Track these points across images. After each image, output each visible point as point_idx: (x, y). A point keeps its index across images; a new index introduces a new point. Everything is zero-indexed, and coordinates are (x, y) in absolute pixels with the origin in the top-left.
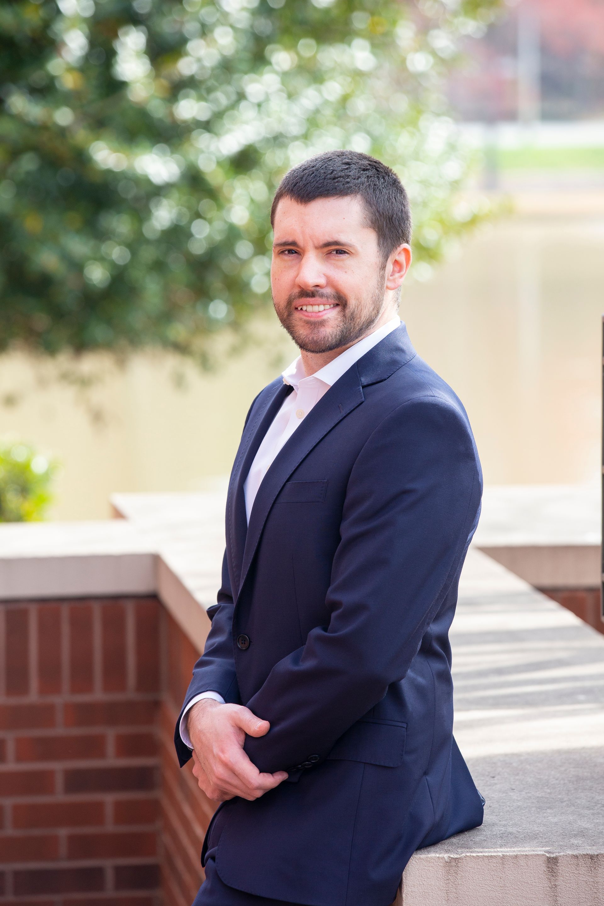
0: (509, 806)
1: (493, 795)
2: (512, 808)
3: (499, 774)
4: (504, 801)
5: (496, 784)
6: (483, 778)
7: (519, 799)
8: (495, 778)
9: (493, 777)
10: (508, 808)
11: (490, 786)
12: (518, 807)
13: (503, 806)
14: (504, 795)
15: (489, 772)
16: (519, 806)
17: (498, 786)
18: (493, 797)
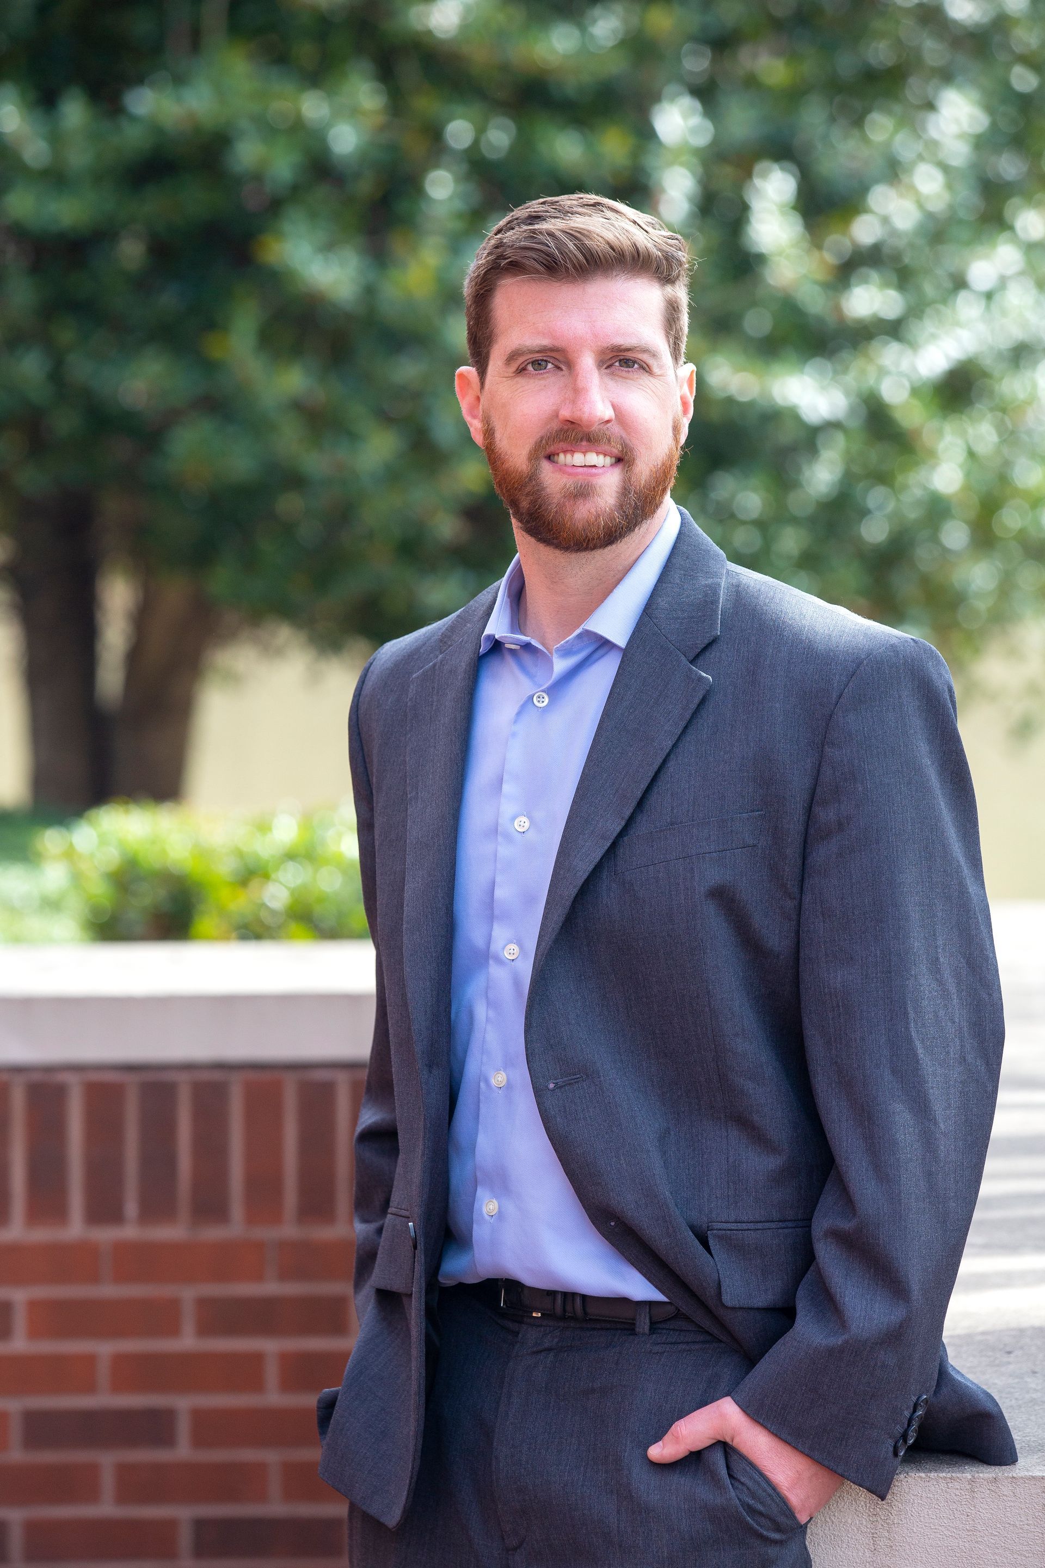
0: (1016, 1399)
1: (996, 1381)
2: (1020, 1402)
3: (1022, 1348)
4: (1012, 1390)
5: (1009, 1363)
6: (991, 1354)
7: (1039, 1387)
8: (1012, 1355)
9: (1009, 1353)
10: (1014, 1401)
11: (998, 1366)
12: (1031, 1401)
13: (1007, 1398)
14: (1016, 1380)
15: (1005, 1345)
16: (1034, 1399)
17: (1011, 1367)
18: (995, 1384)
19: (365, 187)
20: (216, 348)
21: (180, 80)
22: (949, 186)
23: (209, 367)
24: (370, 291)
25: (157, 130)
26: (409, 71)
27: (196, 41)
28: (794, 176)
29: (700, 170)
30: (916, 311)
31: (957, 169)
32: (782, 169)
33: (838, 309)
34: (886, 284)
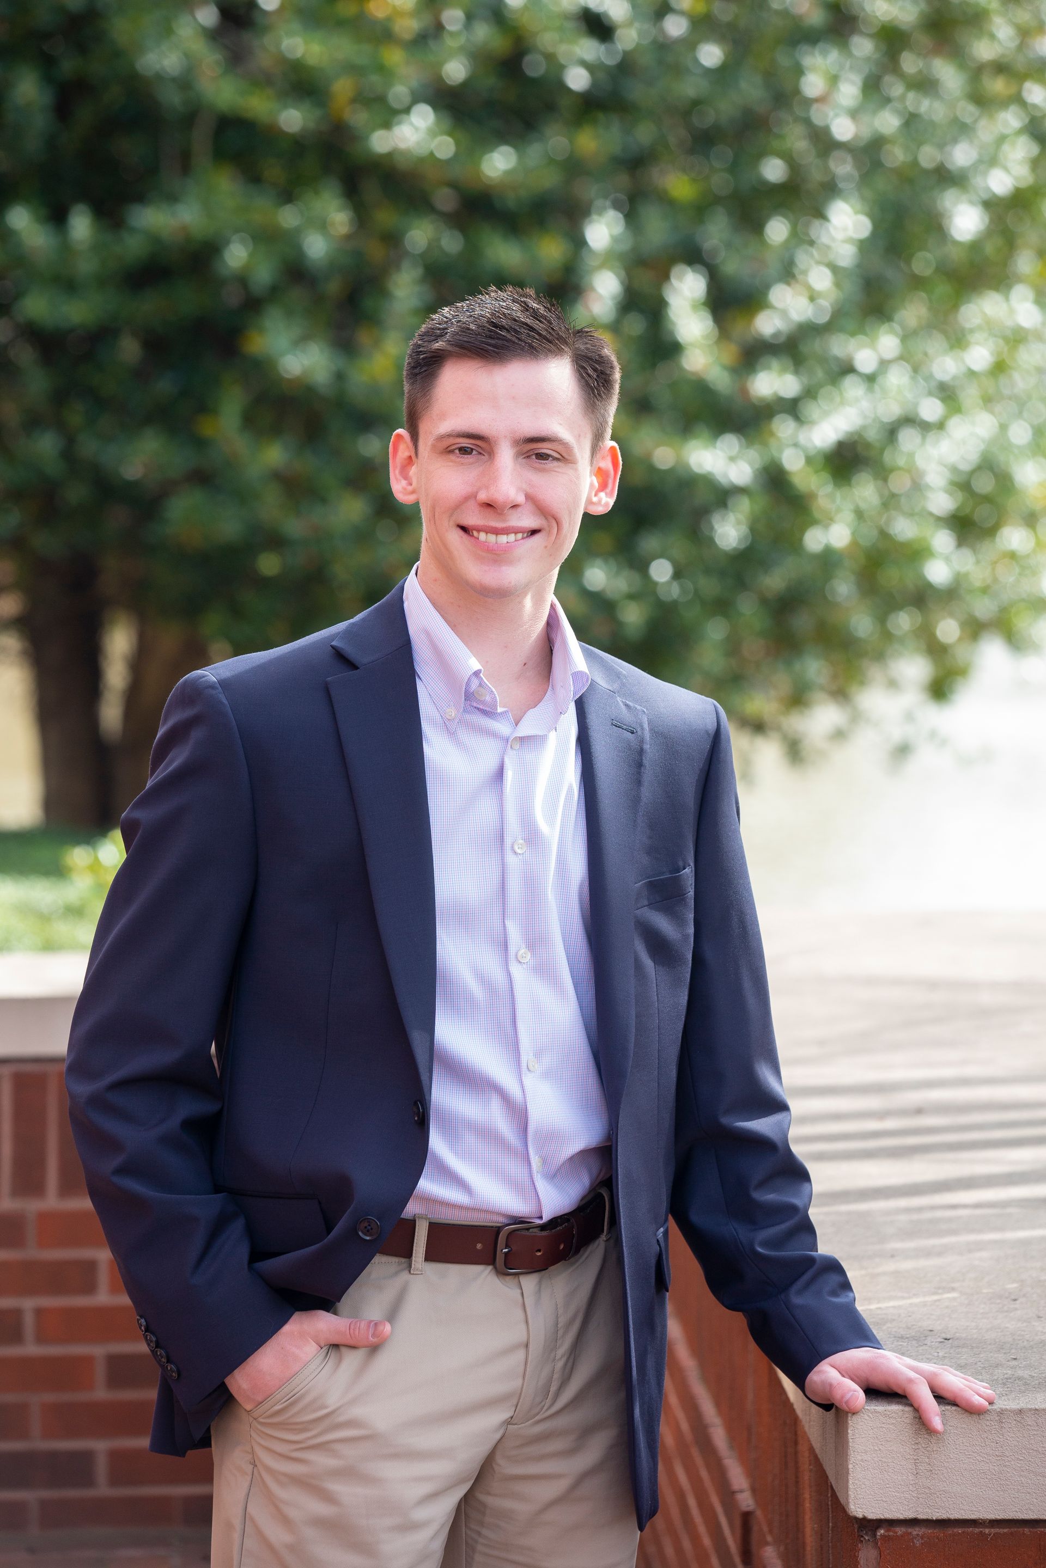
0: (1028, 1341)
3: (1024, 1296)
4: (1023, 1333)
5: (1016, 1309)
6: (998, 1301)
8: (1017, 1302)
9: (1015, 1300)
10: (1025, 1343)
11: (1007, 1311)
12: (1041, 1343)
13: (1019, 1340)
14: (1025, 1324)
16: (1043, 1340)
17: (1019, 1312)
18: (1007, 1328)
19: (333, 287)
20: (207, 428)
21: (172, 198)
22: (837, 284)
23: (200, 443)
24: (340, 377)
25: (155, 239)
26: (371, 190)
27: (185, 165)
28: (704, 277)
29: (623, 273)
30: (810, 393)
31: (844, 269)
32: (694, 271)
33: (744, 391)
34: (783, 370)
